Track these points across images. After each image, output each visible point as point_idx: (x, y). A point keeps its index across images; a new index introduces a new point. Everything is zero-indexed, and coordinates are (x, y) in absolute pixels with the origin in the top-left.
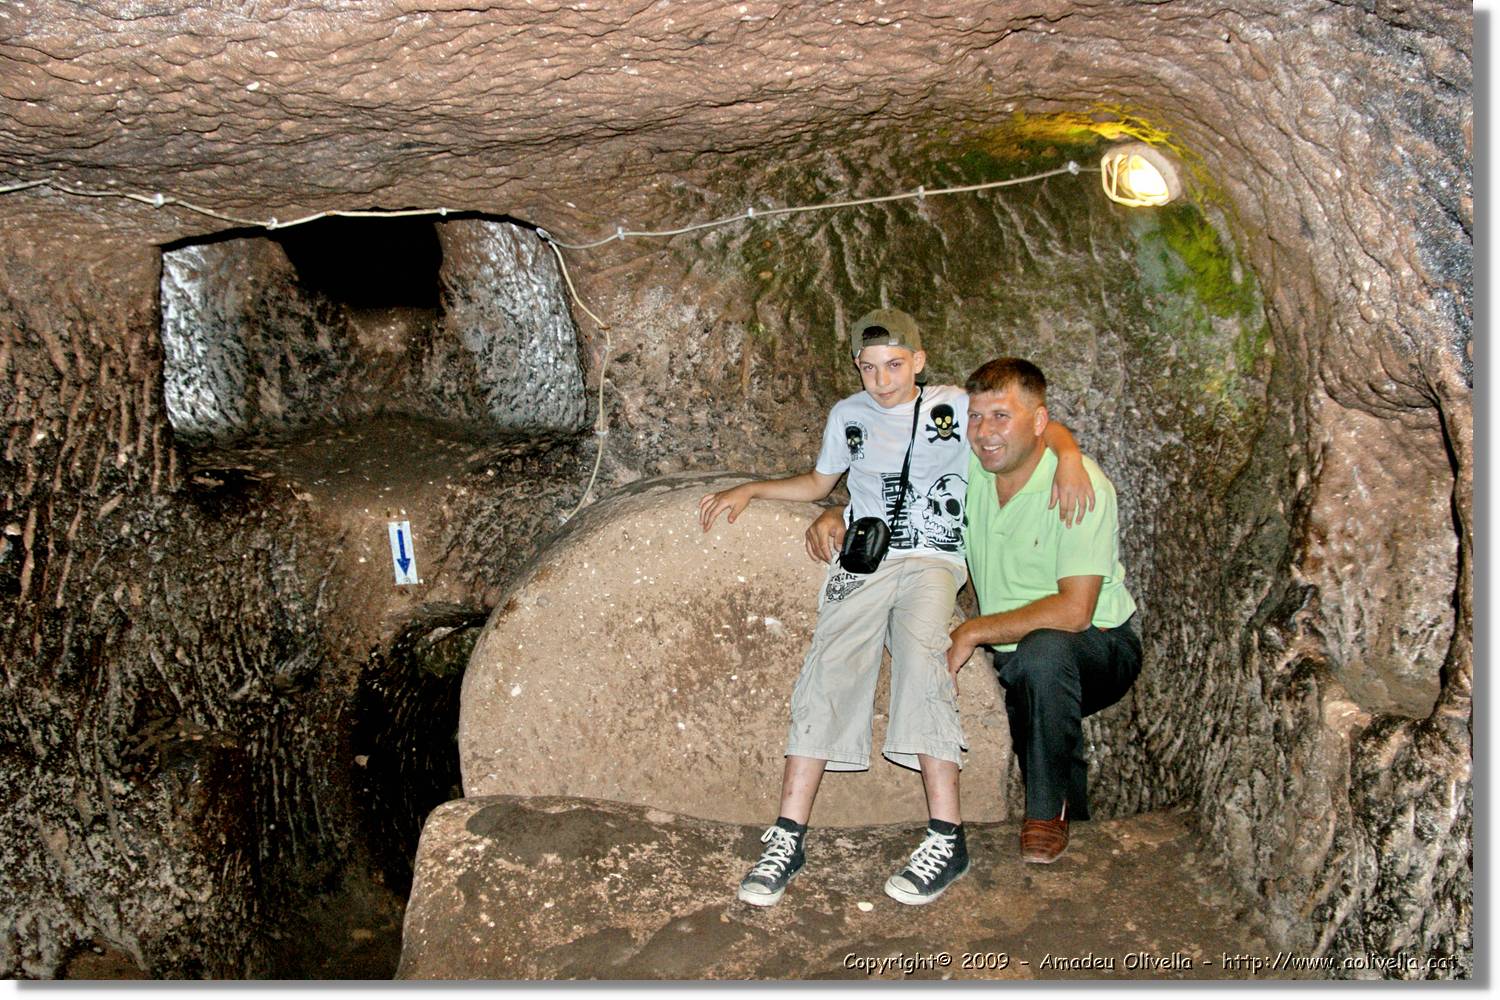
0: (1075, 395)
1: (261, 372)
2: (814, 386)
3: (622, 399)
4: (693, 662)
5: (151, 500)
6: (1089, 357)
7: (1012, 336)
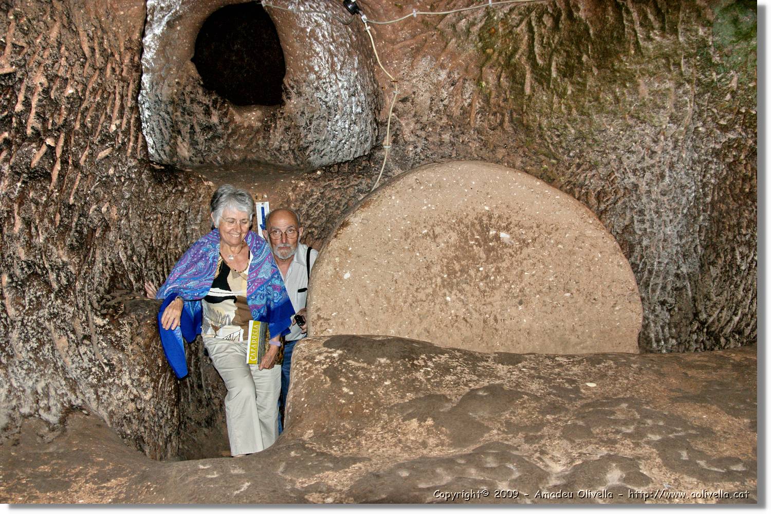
0: (658, 129)
1: (179, 132)
2: (511, 121)
3: (401, 126)
4: (457, 258)
5: (126, 160)
6: (669, 105)
7: (623, 94)
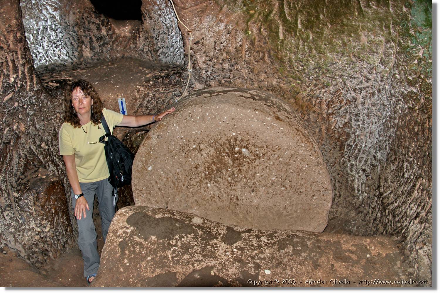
0: (372, 66)
1: (83, 43)
2: (269, 56)
3: (197, 58)
4: (214, 163)
5: (27, 93)
6: (380, 51)
7: (349, 41)
